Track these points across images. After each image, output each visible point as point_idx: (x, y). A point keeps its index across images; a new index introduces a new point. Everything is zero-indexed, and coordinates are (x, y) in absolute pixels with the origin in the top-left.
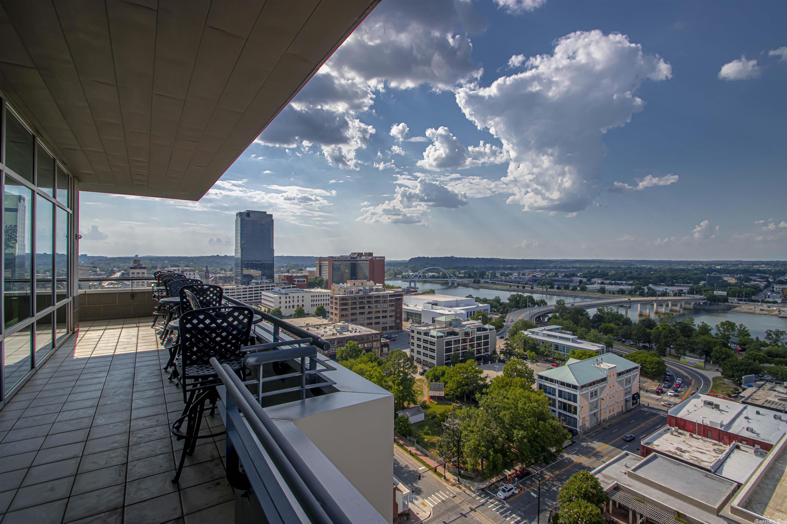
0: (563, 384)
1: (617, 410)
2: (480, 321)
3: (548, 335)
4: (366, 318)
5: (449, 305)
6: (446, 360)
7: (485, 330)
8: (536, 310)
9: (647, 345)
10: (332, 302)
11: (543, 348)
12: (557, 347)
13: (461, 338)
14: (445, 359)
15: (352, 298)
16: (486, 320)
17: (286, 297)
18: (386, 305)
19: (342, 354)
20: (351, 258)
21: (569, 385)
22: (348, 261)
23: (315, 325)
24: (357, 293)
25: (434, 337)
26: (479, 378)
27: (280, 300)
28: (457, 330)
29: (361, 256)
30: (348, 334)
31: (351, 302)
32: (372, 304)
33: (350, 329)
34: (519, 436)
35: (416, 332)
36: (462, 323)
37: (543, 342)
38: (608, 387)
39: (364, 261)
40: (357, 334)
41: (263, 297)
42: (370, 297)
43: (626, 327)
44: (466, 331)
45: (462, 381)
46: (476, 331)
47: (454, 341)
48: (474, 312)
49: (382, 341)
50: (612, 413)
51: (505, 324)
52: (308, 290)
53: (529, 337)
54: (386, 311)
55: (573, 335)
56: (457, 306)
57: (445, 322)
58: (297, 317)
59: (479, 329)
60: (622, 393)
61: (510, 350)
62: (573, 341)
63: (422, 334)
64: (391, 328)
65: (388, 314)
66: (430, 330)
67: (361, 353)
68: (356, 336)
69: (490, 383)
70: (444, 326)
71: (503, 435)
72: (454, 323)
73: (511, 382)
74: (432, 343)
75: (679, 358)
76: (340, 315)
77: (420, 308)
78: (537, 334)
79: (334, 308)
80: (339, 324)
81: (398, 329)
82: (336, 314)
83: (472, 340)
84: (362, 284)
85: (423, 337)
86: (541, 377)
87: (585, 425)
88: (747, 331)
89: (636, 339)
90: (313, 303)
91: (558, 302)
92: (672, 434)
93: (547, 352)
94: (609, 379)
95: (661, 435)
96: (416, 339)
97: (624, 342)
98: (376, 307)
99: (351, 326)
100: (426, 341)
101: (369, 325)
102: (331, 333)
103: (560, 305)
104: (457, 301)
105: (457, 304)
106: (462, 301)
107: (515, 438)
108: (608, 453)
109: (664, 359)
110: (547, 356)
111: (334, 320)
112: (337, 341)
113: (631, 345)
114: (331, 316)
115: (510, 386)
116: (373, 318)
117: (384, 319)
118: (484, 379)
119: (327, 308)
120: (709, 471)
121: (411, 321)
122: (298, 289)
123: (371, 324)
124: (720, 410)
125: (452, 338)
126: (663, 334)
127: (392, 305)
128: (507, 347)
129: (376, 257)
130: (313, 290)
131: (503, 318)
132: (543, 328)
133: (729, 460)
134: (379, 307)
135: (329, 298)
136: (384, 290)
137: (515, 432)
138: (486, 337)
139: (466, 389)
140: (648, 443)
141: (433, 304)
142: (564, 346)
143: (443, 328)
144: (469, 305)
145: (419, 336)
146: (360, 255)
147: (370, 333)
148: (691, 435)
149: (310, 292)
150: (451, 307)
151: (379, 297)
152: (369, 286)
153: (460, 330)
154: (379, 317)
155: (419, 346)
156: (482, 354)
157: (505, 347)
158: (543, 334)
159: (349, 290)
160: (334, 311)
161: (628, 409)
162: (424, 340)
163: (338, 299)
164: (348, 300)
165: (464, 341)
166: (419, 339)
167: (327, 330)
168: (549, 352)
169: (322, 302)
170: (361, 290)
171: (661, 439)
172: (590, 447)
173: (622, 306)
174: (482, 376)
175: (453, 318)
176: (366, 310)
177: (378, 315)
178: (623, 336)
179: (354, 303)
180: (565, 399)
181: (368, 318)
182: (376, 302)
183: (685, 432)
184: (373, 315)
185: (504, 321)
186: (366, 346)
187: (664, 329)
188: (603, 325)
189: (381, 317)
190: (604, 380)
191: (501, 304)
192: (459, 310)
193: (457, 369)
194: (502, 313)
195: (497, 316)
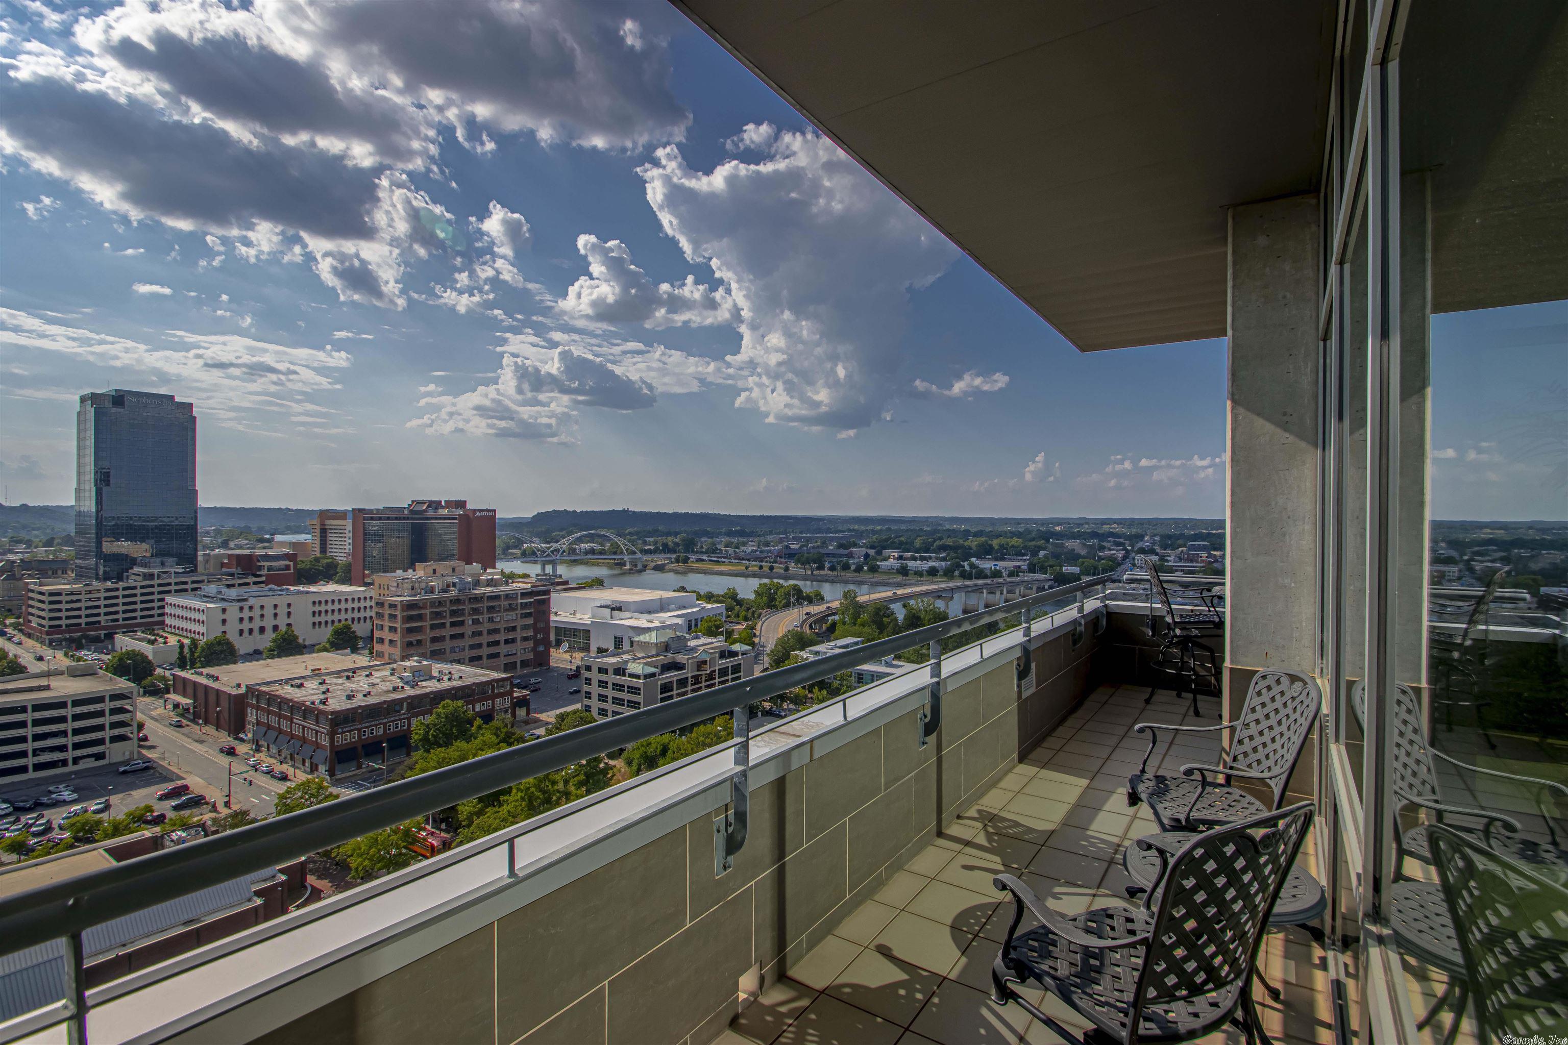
2: (721, 638)
4: (467, 648)
5: (647, 609)
7: (733, 654)
8: (807, 610)
10: (380, 615)
11: (838, 682)
12: (860, 676)
13: (689, 675)
15: (433, 603)
16: (729, 635)
17: (241, 609)
18: (512, 615)
19: (427, 732)
20: (412, 512)
22: (404, 519)
23: (339, 672)
24: (444, 591)
25: (638, 677)
27: (224, 617)
28: (681, 658)
29: (436, 509)
30: (431, 686)
31: (431, 613)
32: (482, 613)
33: (435, 673)
35: (595, 669)
36: (689, 643)
39: (445, 518)
40: (454, 683)
41: (168, 610)
42: (476, 599)
44: (701, 658)
46: (717, 659)
47: (677, 681)
48: (696, 620)
49: (515, 695)
51: (758, 639)
52: (300, 588)
53: (810, 661)
54: (514, 629)
56: (663, 610)
57: (656, 644)
58: (279, 656)
59: (723, 655)
62: (889, 664)
63: (611, 671)
64: (524, 664)
65: (519, 634)
66: (626, 662)
67: (472, 726)
68: (453, 688)
70: (654, 653)
72: (673, 645)
74: (634, 690)
76: (402, 643)
77: (584, 618)
78: (824, 655)
79: (386, 629)
80: (407, 664)
81: (540, 665)
82: (391, 641)
83: (711, 677)
84: (454, 570)
85: (612, 678)
90: (317, 619)
91: (846, 595)
93: (845, 689)
96: (595, 683)
98: (491, 620)
99: (437, 668)
100: (620, 685)
101: (474, 661)
102: (384, 686)
103: (850, 600)
104: (661, 599)
105: (663, 606)
106: (670, 601)
111: (387, 656)
112: (408, 704)
114: (377, 647)
116: (485, 645)
117: (510, 645)
119: (361, 629)
121: (565, 645)
122: (272, 586)
123: (480, 658)
125: (673, 676)
127: (529, 615)
129: (475, 511)
130: (313, 588)
131: (753, 628)
132: (832, 644)
134: (498, 619)
135: (373, 603)
136: (507, 583)
138: (736, 669)
141: (613, 609)
142: (873, 675)
143: (652, 656)
144: (684, 607)
145: (603, 677)
146: (434, 506)
147: (485, 679)
149: (307, 593)
150: (650, 612)
151: (497, 597)
152: (472, 575)
153: (688, 659)
154: (497, 643)
155: (602, 698)
159: (423, 585)
160: (387, 635)
162: (614, 684)
163: (399, 607)
164: (425, 608)
165: (696, 680)
166: (603, 684)
167: (373, 680)
168: (848, 687)
169: (350, 615)
170: (454, 585)
173: (939, 597)
175: (670, 634)
176: (468, 629)
177: (495, 638)
179: (438, 615)
181: (472, 647)
182: (491, 609)
184: (485, 639)
185: (755, 635)
186: (477, 709)
189: (502, 642)
191: (740, 603)
192: (668, 617)
193: (698, 738)
194: (746, 619)
195: (740, 627)
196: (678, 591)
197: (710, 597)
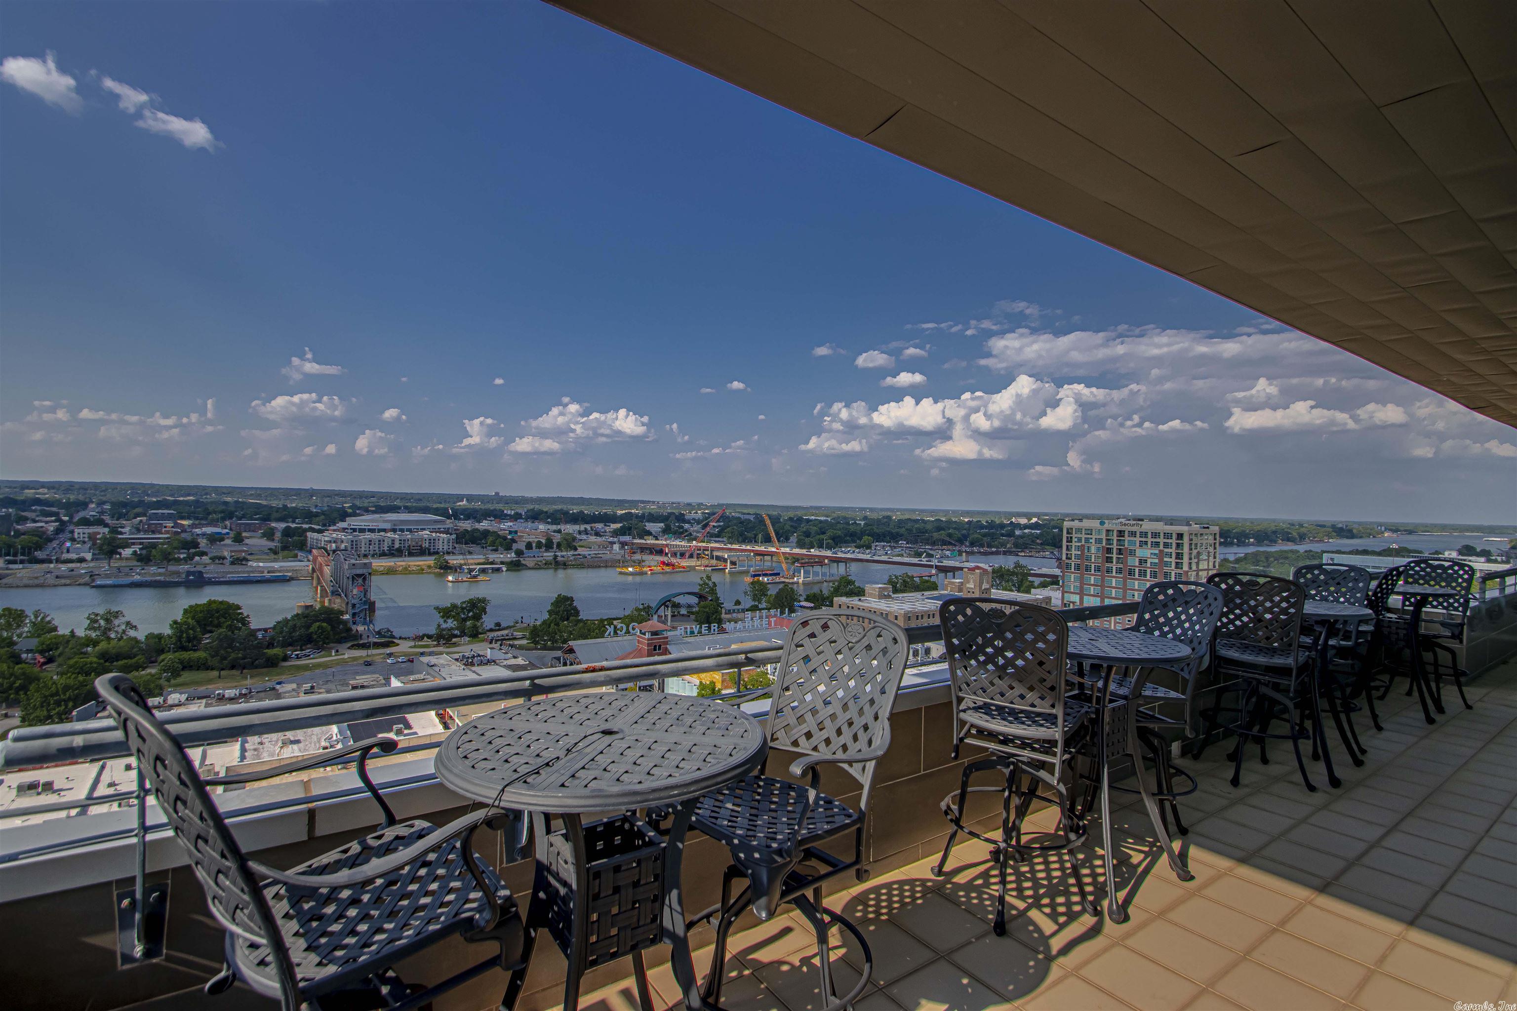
88: (49, 622)
124: (55, 792)
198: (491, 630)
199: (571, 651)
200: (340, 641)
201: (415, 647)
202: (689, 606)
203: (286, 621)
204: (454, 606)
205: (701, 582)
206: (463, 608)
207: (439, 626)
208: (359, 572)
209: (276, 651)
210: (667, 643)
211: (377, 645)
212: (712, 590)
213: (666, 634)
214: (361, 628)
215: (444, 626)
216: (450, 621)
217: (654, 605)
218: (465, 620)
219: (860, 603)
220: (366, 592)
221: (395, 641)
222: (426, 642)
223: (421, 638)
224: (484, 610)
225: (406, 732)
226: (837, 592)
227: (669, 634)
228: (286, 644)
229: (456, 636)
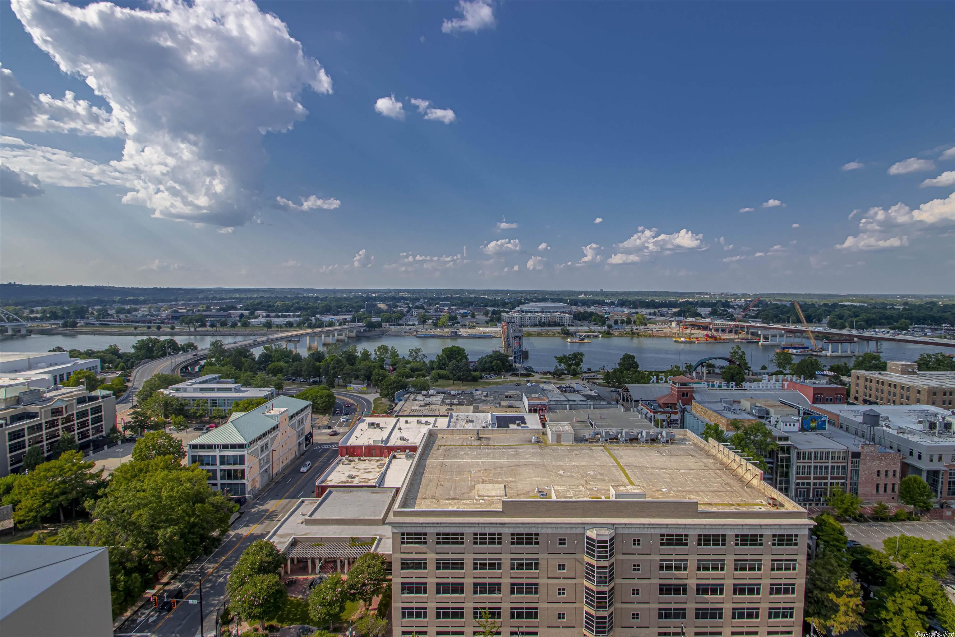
0: (225, 447)
1: (291, 457)
2: (82, 387)
3: (202, 389)
5: (12, 368)
6: (12, 465)
7: (93, 399)
8: (181, 358)
9: (317, 379)
11: (195, 408)
12: (214, 402)
13: (43, 421)
14: (9, 463)
16: (92, 384)
21: (233, 446)
26: (88, 476)
28: (33, 408)
34: (167, 535)
36: (45, 395)
37: (194, 399)
38: (280, 434)
43: (296, 363)
44: (56, 406)
45: (53, 490)
46: (75, 405)
47: (29, 428)
48: (69, 374)
50: (285, 463)
51: (129, 385)
53: (173, 396)
55: (236, 383)
56: (31, 368)
57: (5, 399)
59: (81, 400)
60: (295, 437)
61: (142, 421)
62: (236, 390)
69: (110, 478)
70: (3, 406)
71: (140, 545)
72: (25, 398)
73: (148, 465)
75: (346, 386)
78: (185, 390)
83: (68, 419)
86: (194, 447)
87: (255, 487)
89: (307, 376)
91: (213, 344)
92: (344, 464)
93: (201, 412)
94: (280, 426)
95: (334, 468)
97: (294, 380)
103: (217, 348)
104: (29, 359)
105: (31, 365)
106: (39, 360)
107: (161, 541)
108: (283, 508)
109: (333, 390)
110: (201, 416)
113: (301, 383)
115: (146, 473)
118: (98, 475)
120: (375, 487)
124: (380, 428)
125: (25, 424)
126: (331, 365)
128: (136, 418)
131: (127, 376)
132: (193, 381)
133: (389, 471)
137: (160, 532)
138: (97, 410)
139: (63, 500)
140: (322, 482)
142: (224, 399)
144: (56, 364)
148: (359, 459)
150: (16, 371)
153: (41, 408)
156: (91, 438)
157: (133, 418)
158: (194, 388)
161: (302, 452)
165: (52, 424)
168: (203, 410)
171: (334, 473)
172: (263, 511)
173: (290, 341)
174: (93, 471)
175: (25, 389)
178: (293, 374)
180: (229, 464)
183: (354, 458)
185: (128, 381)
187: (332, 360)
188: (271, 366)
190: (275, 428)
191: (120, 356)
192: (34, 375)
193: (39, 474)
194: (123, 369)
195: (115, 375)
196: (54, 351)
197: (89, 354)
198: (585, 372)
199: (627, 390)
200: (506, 371)
201: (542, 378)
202: (722, 367)
203: (483, 358)
204: (565, 357)
205: (732, 351)
206: (570, 358)
207: (556, 367)
208: (517, 334)
209: (477, 374)
210: (692, 392)
211: (522, 375)
212: (741, 357)
213: (691, 386)
214: (518, 365)
215: (559, 367)
216: (562, 365)
217: (694, 364)
218: (570, 365)
219: (880, 377)
220: (520, 345)
221: (533, 374)
222: (549, 376)
223: (545, 373)
224: (581, 360)
225: (523, 425)
226: (859, 366)
227: (694, 386)
228: (483, 370)
229: (565, 374)
